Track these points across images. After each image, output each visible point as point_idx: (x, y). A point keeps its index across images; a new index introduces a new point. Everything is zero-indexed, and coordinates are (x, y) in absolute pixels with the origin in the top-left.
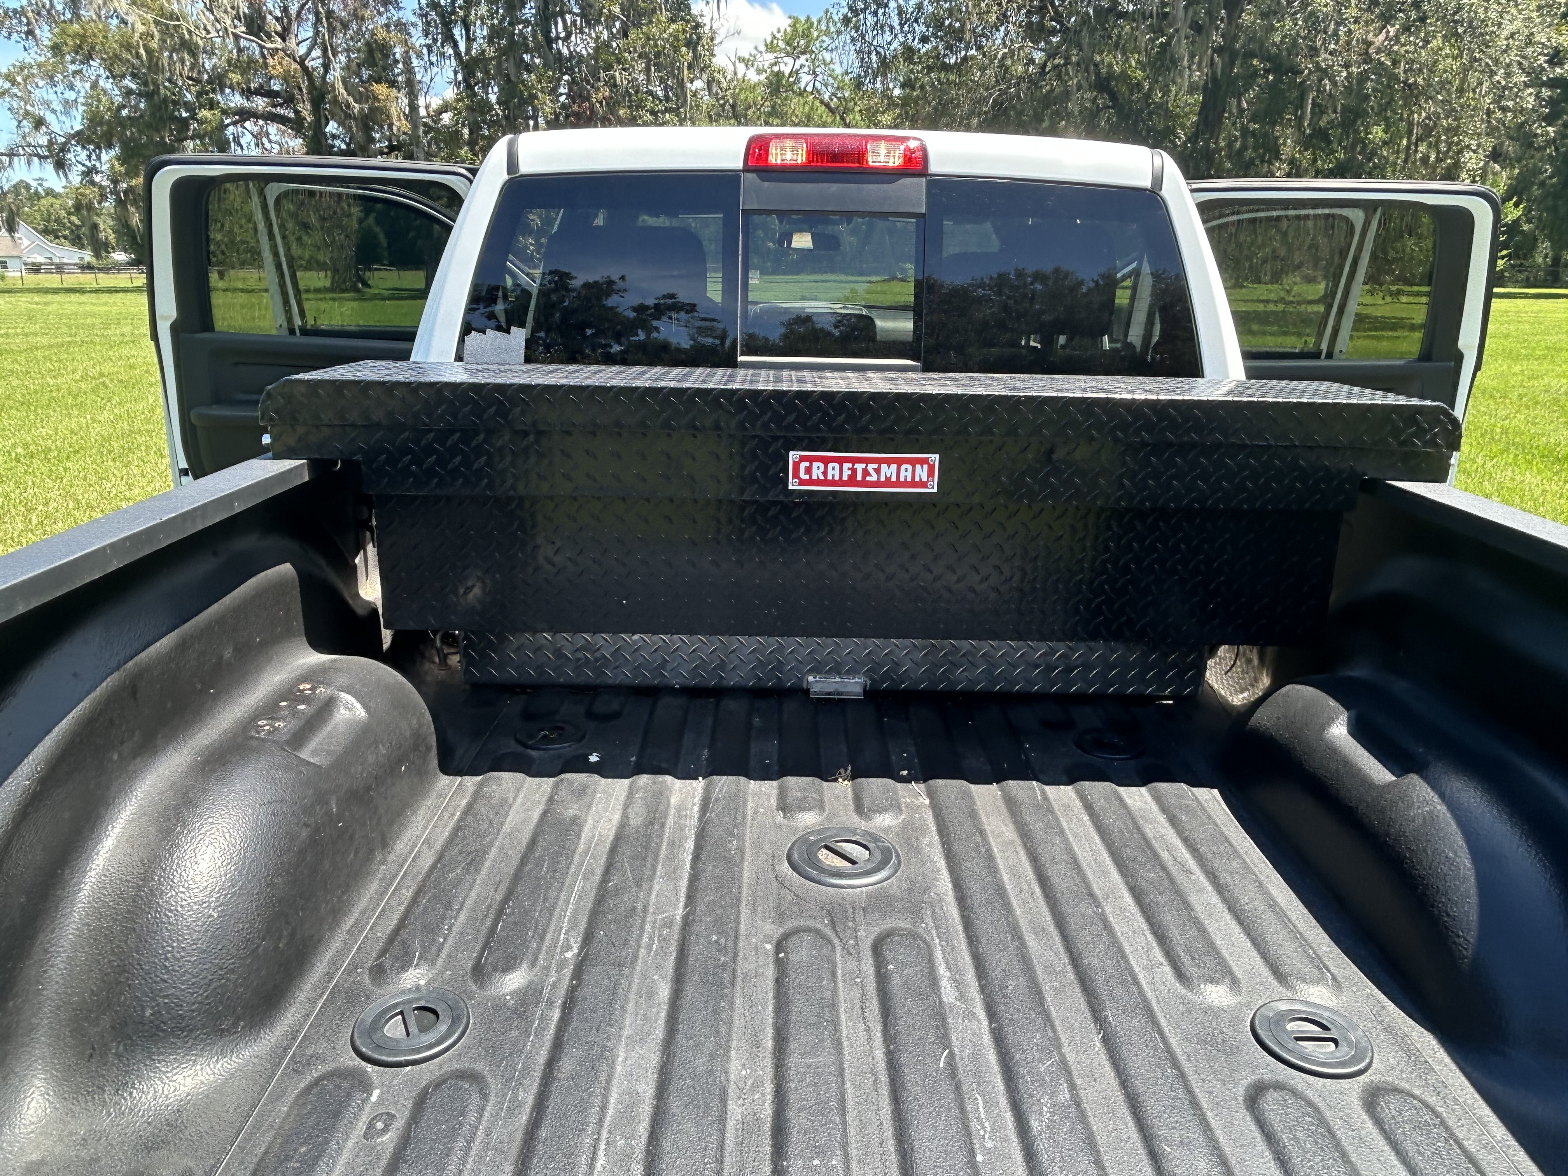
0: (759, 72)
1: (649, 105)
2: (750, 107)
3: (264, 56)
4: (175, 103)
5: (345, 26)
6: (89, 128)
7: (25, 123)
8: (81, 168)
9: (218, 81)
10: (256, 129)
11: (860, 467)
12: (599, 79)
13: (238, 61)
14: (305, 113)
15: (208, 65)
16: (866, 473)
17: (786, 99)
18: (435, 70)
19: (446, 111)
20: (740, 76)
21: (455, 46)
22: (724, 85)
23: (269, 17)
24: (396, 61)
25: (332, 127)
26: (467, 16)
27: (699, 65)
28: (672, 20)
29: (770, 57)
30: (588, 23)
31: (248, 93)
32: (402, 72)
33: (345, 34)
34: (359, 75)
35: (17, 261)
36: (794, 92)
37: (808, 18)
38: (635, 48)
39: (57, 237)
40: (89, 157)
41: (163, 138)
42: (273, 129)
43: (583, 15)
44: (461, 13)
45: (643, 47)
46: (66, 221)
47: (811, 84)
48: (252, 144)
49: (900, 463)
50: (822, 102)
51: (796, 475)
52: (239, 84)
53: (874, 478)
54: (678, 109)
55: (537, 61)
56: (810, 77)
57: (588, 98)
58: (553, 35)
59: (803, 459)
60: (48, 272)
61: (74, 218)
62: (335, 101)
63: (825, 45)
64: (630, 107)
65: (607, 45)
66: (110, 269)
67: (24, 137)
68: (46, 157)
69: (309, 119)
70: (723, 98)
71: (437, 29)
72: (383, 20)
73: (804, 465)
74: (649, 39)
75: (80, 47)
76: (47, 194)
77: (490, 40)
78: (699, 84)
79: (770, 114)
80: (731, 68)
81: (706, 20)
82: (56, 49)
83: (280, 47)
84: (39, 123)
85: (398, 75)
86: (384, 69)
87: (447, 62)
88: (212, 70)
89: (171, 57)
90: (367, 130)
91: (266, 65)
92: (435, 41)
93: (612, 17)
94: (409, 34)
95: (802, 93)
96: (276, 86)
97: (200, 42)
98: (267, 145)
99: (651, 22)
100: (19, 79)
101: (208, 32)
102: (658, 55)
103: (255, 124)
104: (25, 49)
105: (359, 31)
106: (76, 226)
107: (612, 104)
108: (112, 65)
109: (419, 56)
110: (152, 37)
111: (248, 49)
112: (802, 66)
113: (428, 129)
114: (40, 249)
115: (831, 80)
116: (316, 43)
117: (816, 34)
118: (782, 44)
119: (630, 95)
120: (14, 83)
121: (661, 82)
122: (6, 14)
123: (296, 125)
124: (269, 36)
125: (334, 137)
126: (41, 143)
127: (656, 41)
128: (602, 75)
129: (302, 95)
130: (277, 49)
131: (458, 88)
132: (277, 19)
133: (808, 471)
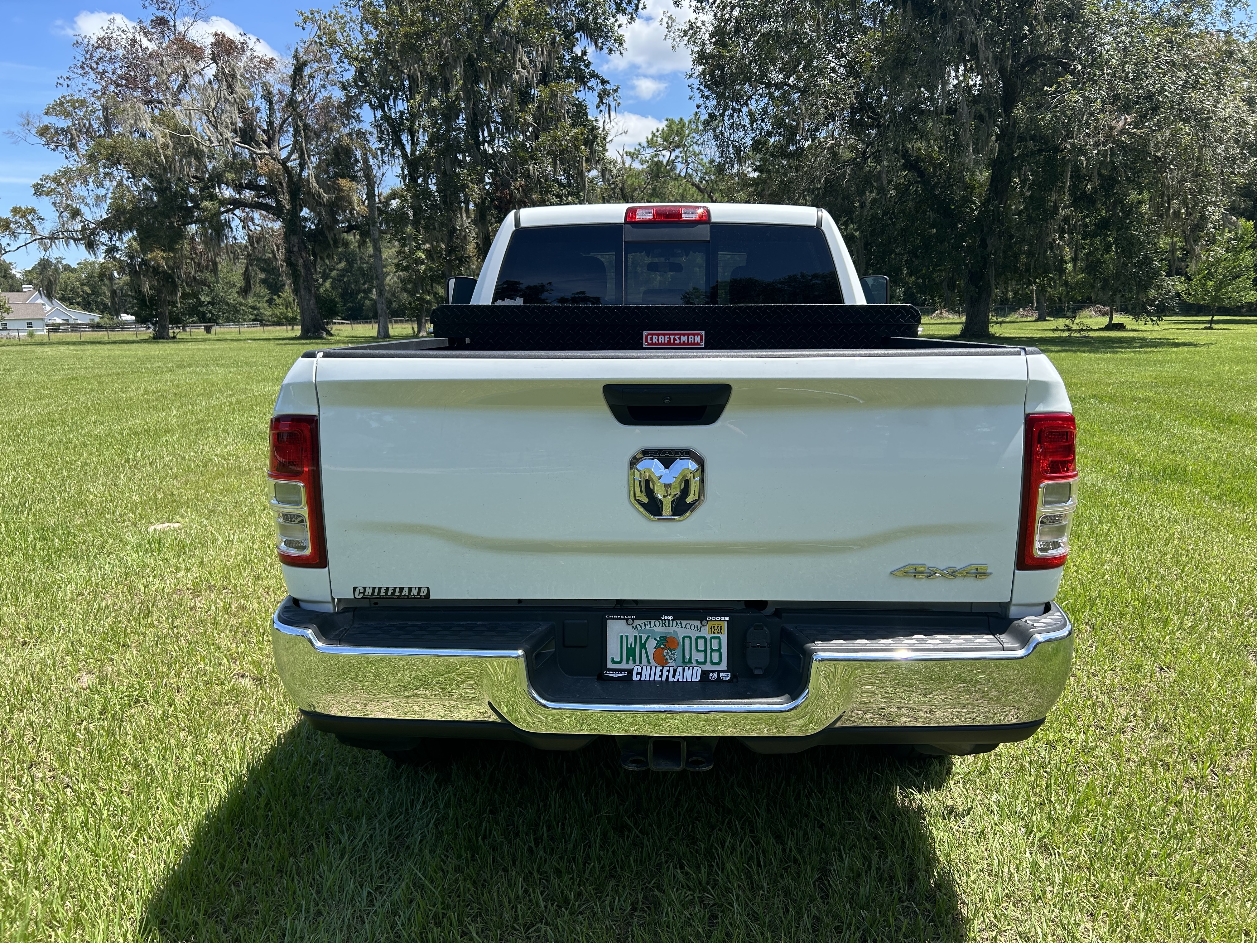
0: (642, 162)
1: (555, 190)
2: (636, 190)
3: (253, 160)
4: (182, 196)
5: (318, 135)
6: (114, 216)
7: (65, 214)
8: (105, 248)
9: (217, 178)
10: (243, 215)
11: (672, 337)
12: (516, 172)
13: (234, 163)
14: (285, 202)
15: (210, 167)
16: (675, 339)
17: (664, 183)
18: (387, 167)
19: (394, 199)
20: (627, 165)
21: (403, 148)
22: (615, 173)
23: (258, 130)
24: (357, 161)
25: (305, 212)
26: (412, 126)
27: (595, 158)
28: (573, 126)
29: (651, 151)
30: (508, 129)
31: (239, 188)
32: (361, 169)
33: (317, 142)
34: (327, 172)
35: (41, 322)
36: (671, 177)
37: (681, 119)
38: (544, 147)
39: (71, 303)
40: (111, 239)
41: (172, 223)
42: (256, 215)
43: (504, 123)
44: (408, 124)
45: (551, 146)
46: (80, 290)
47: (684, 171)
48: (240, 226)
49: (688, 335)
50: (693, 184)
51: (646, 341)
52: (233, 181)
53: (678, 341)
54: (578, 193)
55: (468, 159)
56: (684, 166)
57: (508, 186)
58: (481, 138)
59: (649, 334)
60: (65, 331)
61: (86, 288)
62: (309, 192)
63: (695, 140)
64: (541, 192)
65: (523, 145)
66: (115, 328)
67: (63, 225)
68: (80, 239)
69: (288, 208)
70: (614, 183)
71: (388, 135)
72: (346, 130)
73: (649, 337)
74: (555, 140)
75: (111, 155)
76: (65, 270)
77: (430, 143)
78: (594, 173)
79: (651, 195)
80: (620, 160)
81: (600, 124)
82: (92, 158)
83: (267, 152)
84: (76, 213)
85: (358, 171)
86: (347, 167)
87: (397, 161)
88: (212, 171)
89: (181, 161)
90: (333, 214)
91: (255, 166)
92: (387, 145)
93: (527, 124)
94: (367, 141)
95: (677, 177)
96: (262, 181)
97: (206, 150)
98: (252, 228)
99: (557, 128)
100: (63, 181)
101: (212, 142)
102: (562, 152)
103: (243, 212)
104: (67, 158)
105: (328, 139)
106: (87, 294)
107: (527, 191)
108: (135, 168)
109: (375, 157)
110: (168, 146)
111: (241, 154)
112: (677, 157)
113: (381, 212)
114: (58, 313)
115: (700, 167)
116: (295, 148)
117: (687, 132)
118: (660, 140)
119: (540, 182)
120: (59, 183)
121: (564, 173)
122: (56, 132)
123: (277, 212)
124: (258, 144)
125: (306, 219)
126: (76, 228)
127: (560, 141)
128: (519, 168)
129: (283, 189)
130: (265, 154)
131: (404, 181)
132: (264, 131)
133: (651, 339)
